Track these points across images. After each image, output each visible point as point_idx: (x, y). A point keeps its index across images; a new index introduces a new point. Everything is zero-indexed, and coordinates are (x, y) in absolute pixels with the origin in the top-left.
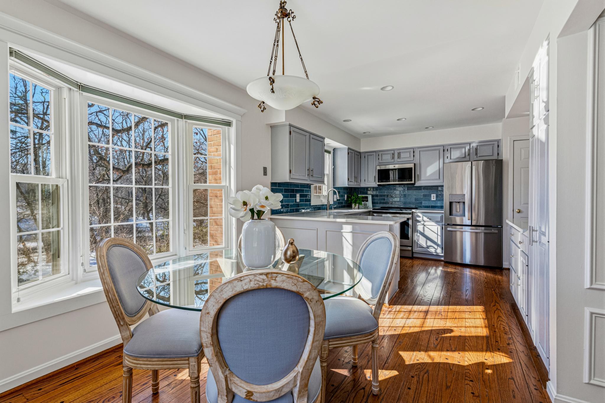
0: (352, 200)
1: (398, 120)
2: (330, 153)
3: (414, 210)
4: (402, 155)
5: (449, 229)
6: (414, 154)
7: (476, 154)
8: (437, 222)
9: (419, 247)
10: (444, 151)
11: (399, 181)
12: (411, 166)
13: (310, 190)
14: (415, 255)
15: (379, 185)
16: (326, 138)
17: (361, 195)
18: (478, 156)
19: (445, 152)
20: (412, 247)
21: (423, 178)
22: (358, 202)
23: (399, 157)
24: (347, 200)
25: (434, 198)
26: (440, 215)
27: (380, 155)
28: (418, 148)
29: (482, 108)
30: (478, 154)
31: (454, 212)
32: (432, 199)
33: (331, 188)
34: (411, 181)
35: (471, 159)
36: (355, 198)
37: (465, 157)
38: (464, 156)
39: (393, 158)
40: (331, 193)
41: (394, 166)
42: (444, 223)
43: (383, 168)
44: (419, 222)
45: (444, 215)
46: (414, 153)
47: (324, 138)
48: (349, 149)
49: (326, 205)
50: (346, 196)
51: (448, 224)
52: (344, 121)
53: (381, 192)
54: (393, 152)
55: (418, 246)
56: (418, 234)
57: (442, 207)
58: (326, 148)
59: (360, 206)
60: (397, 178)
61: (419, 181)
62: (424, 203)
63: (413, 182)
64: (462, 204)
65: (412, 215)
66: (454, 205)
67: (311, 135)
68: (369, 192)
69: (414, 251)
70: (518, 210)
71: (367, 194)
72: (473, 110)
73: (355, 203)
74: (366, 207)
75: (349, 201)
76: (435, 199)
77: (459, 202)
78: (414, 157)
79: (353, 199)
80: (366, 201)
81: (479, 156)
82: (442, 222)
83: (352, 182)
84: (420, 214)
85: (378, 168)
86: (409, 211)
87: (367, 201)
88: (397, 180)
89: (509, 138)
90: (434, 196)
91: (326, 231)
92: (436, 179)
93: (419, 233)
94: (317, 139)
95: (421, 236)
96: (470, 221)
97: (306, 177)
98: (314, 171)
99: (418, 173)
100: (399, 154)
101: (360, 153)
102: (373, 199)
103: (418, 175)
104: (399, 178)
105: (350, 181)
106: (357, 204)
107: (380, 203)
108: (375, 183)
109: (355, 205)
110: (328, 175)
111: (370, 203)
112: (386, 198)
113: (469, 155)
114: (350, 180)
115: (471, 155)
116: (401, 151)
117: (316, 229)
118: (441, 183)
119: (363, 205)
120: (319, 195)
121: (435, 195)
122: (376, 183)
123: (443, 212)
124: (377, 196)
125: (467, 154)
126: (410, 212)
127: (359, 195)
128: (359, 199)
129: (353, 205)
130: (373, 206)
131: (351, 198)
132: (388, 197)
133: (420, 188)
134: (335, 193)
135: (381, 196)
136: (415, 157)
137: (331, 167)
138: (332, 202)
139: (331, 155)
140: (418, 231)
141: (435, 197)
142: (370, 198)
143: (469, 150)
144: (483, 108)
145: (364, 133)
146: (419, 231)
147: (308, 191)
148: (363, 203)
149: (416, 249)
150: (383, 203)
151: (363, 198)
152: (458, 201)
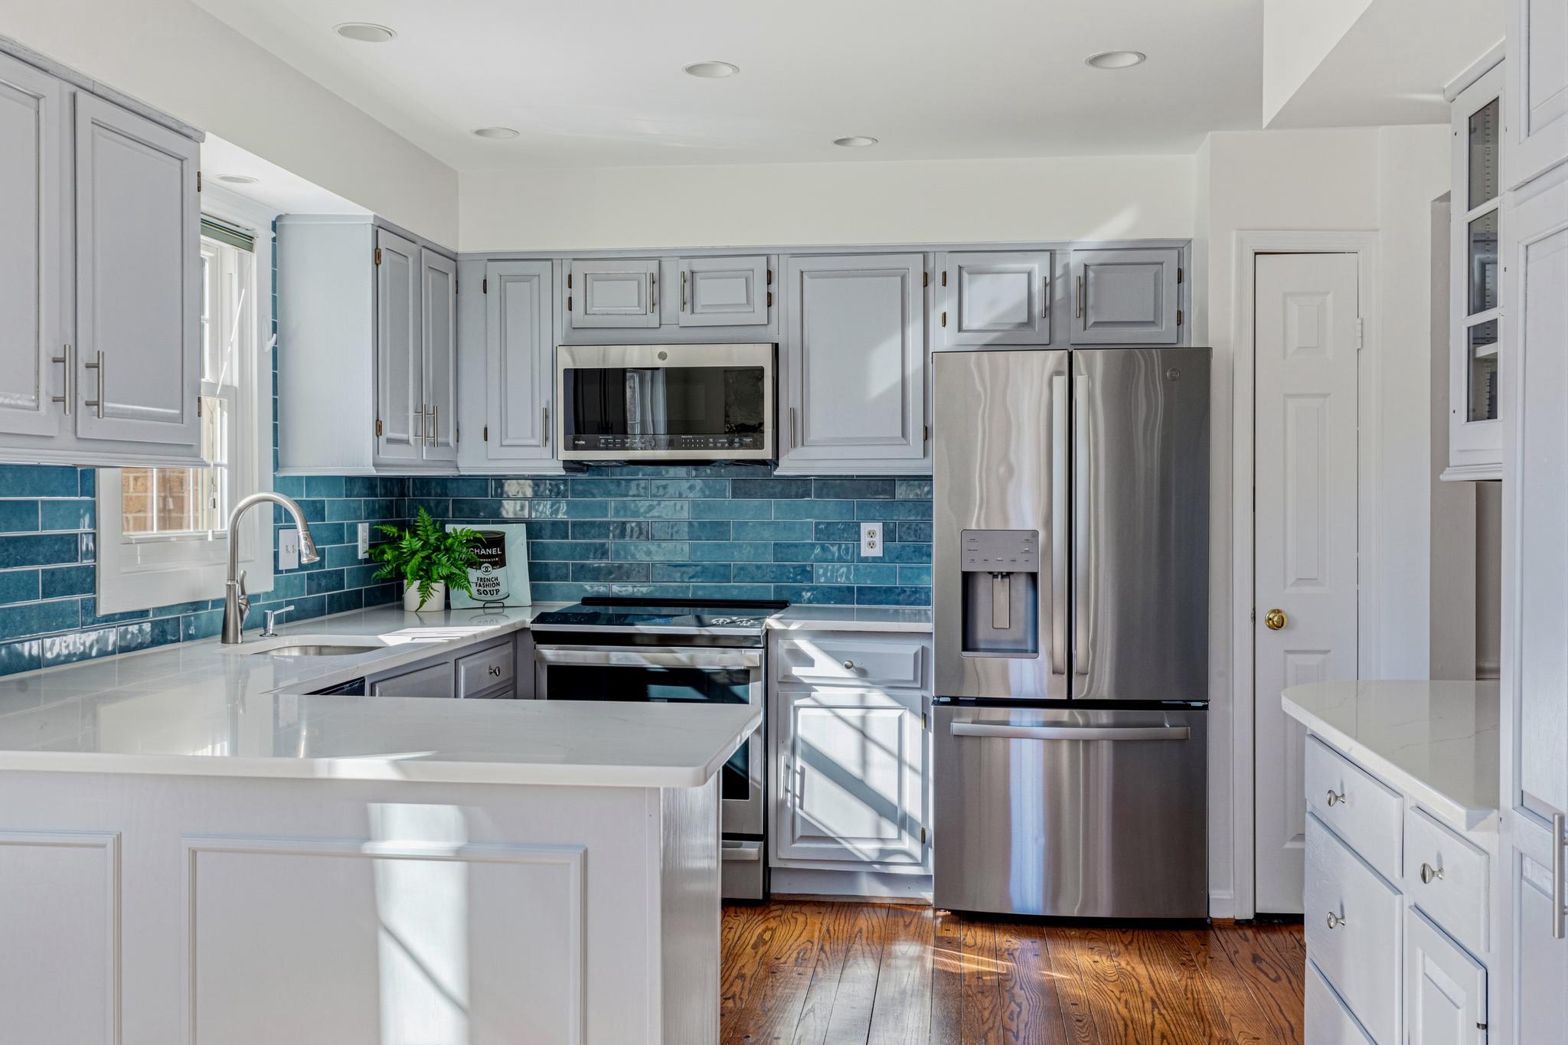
0: (402, 559)
1: (691, 70)
2: (250, 248)
3: (773, 622)
4: (707, 292)
5: (957, 726)
6: (774, 287)
7: (1083, 311)
8: (892, 687)
9: (803, 838)
10: (926, 285)
11: (671, 445)
12: (758, 356)
13: (93, 509)
14: (779, 887)
15: (571, 466)
16: (208, 135)
17: (459, 527)
18: (1091, 320)
19: (931, 286)
20: (763, 838)
21: (818, 425)
22: (444, 572)
23: (688, 301)
24: (374, 560)
25: (871, 545)
26: (913, 647)
27: (578, 282)
28: (794, 255)
29: (1136, 59)
30: (1090, 312)
31: (983, 632)
32: (866, 552)
33: (262, 490)
34: (759, 445)
35: (1060, 336)
36: (423, 547)
37: (1029, 323)
38: (1023, 317)
39: (656, 303)
40: (260, 522)
41: (662, 356)
42: (931, 693)
43: (590, 358)
44: (806, 689)
45: (931, 645)
46: (769, 282)
47: (193, 137)
48: (380, 227)
49: (216, 603)
50: (363, 530)
51: (955, 701)
52: (347, 31)
53: (587, 508)
54: (653, 267)
55: (798, 833)
56: (799, 763)
57: (917, 597)
58: (209, 204)
59: (459, 597)
60: (662, 428)
61: (799, 448)
62: (826, 575)
63: (766, 453)
64: (1021, 585)
65: (766, 648)
66: (982, 587)
67: (82, 96)
68: (509, 509)
69: (772, 864)
70: (1277, 611)
71: (496, 517)
72: (1094, 61)
73: (425, 575)
74: (493, 602)
75: (384, 563)
76: (878, 551)
77: (1008, 574)
78: (769, 305)
79: (413, 553)
80: (494, 564)
81: (1096, 324)
82: (924, 686)
83: (407, 442)
84: (804, 645)
85: (566, 361)
86: (746, 627)
87: (500, 562)
88: (663, 438)
89: (1234, 233)
90: (871, 534)
91: (194, 853)
92: (888, 442)
93: (805, 757)
94: (156, 142)
95: (814, 778)
96: (1065, 676)
97: (46, 419)
98: (109, 367)
99: (790, 398)
100: (689, 279)
101: (453, 258)
102: (533, 552)
103: (793, 411)
104: (671, 428)
105: (389, 441)
106: (439, 587)
107: (583, 573)
108: (547, 452)
109: (425, 590)
110: (233, 397)
111: (515, 576)
112: (611, 543)
113: (1049, 311)
114: (388, 432)
115: (1058, 314)
116: (698, 265)
117: (110, 841)
118: (919, 463)
119: (474, 589)
120: (168, 533)
121: (877, 527)
122: (554, 454)
123: (928, 627)
124: (559, 529)
125: (1038, 307)
126: (755, 631)
127: (449, 528)
128: (448, 550)
129: (412, 593)
130: (537, 595)
131: (394, 541)
132: (622, 535)
133: (799, 486)
134: (281, 518)
135: (581, 528)
136: (774, 307)
137: (259, 343)
138: (261, 581)
139: (258, 260)
140: (799, 746)
141: (878, 539)
142: (516, 541)
143: (1050, 284)
144: (1143, 57)
145: (479, 132)
146: (803, 741)
147: (73, 514)
148: (474, 574)
149: (787, 851)
150: (596, 575)
151: (475, 541)
152: (1005, 570)
